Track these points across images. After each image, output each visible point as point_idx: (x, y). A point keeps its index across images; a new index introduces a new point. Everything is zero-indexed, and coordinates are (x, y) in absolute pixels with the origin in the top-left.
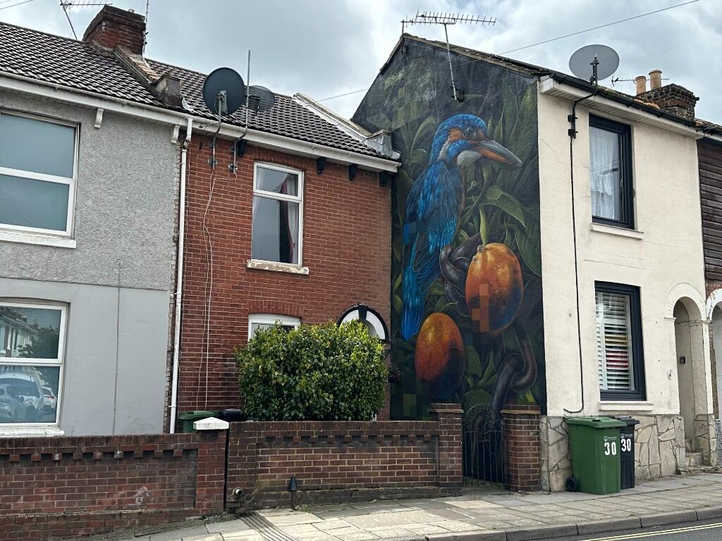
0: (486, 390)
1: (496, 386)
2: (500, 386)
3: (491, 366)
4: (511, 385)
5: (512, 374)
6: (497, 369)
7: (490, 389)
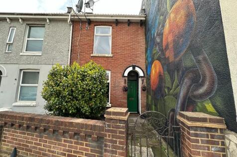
0: (174, 96)
1: (180, 94)
2: (182, 95)
3: (176, 81)
4: (190, 94)
5: (190, 86)
6: (180, 83)
7: (176, 96)
